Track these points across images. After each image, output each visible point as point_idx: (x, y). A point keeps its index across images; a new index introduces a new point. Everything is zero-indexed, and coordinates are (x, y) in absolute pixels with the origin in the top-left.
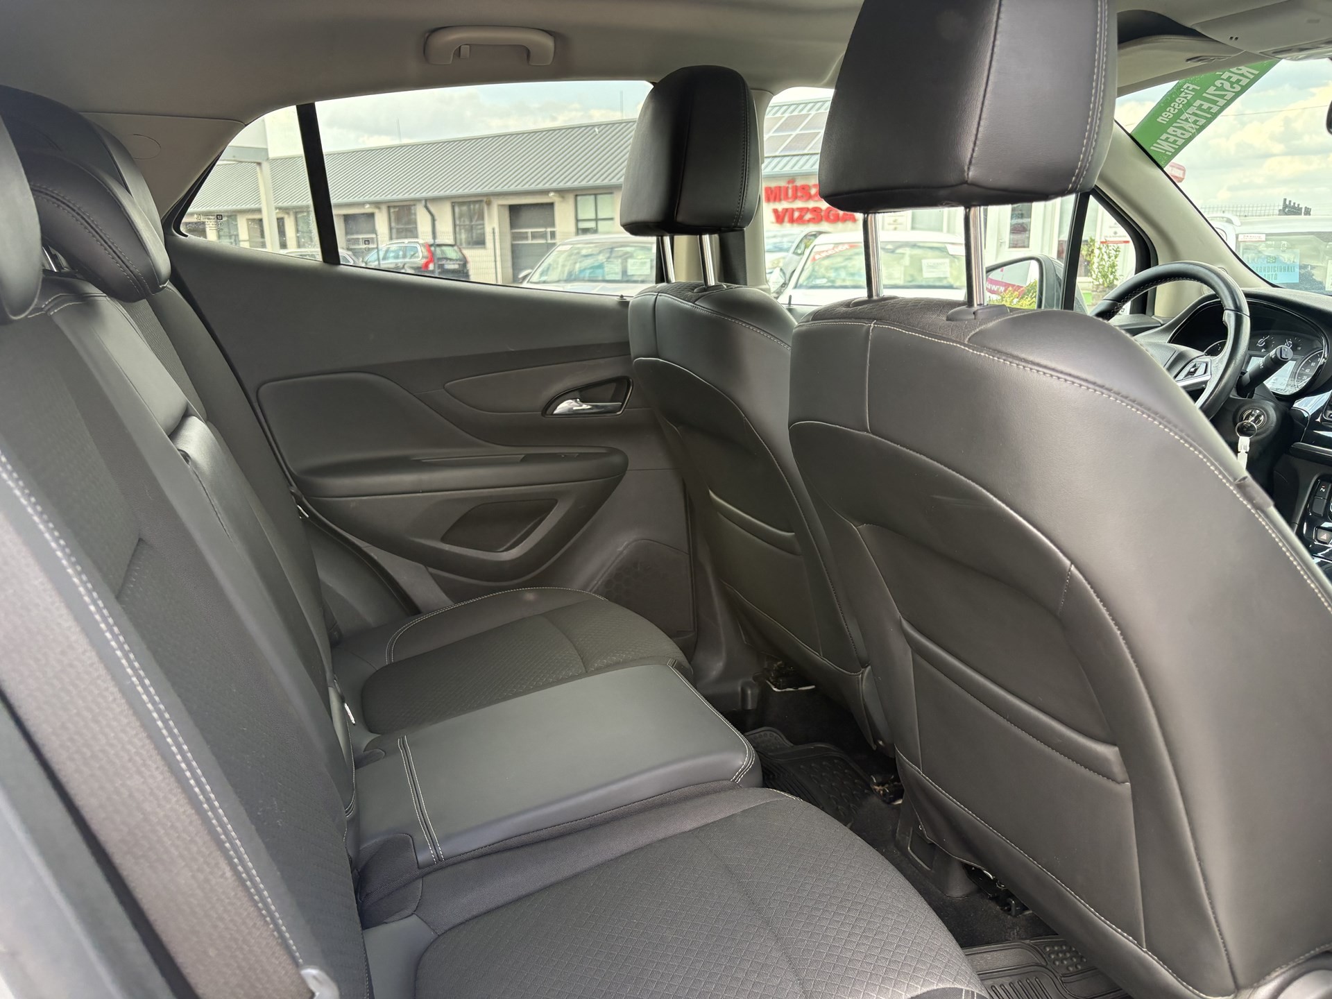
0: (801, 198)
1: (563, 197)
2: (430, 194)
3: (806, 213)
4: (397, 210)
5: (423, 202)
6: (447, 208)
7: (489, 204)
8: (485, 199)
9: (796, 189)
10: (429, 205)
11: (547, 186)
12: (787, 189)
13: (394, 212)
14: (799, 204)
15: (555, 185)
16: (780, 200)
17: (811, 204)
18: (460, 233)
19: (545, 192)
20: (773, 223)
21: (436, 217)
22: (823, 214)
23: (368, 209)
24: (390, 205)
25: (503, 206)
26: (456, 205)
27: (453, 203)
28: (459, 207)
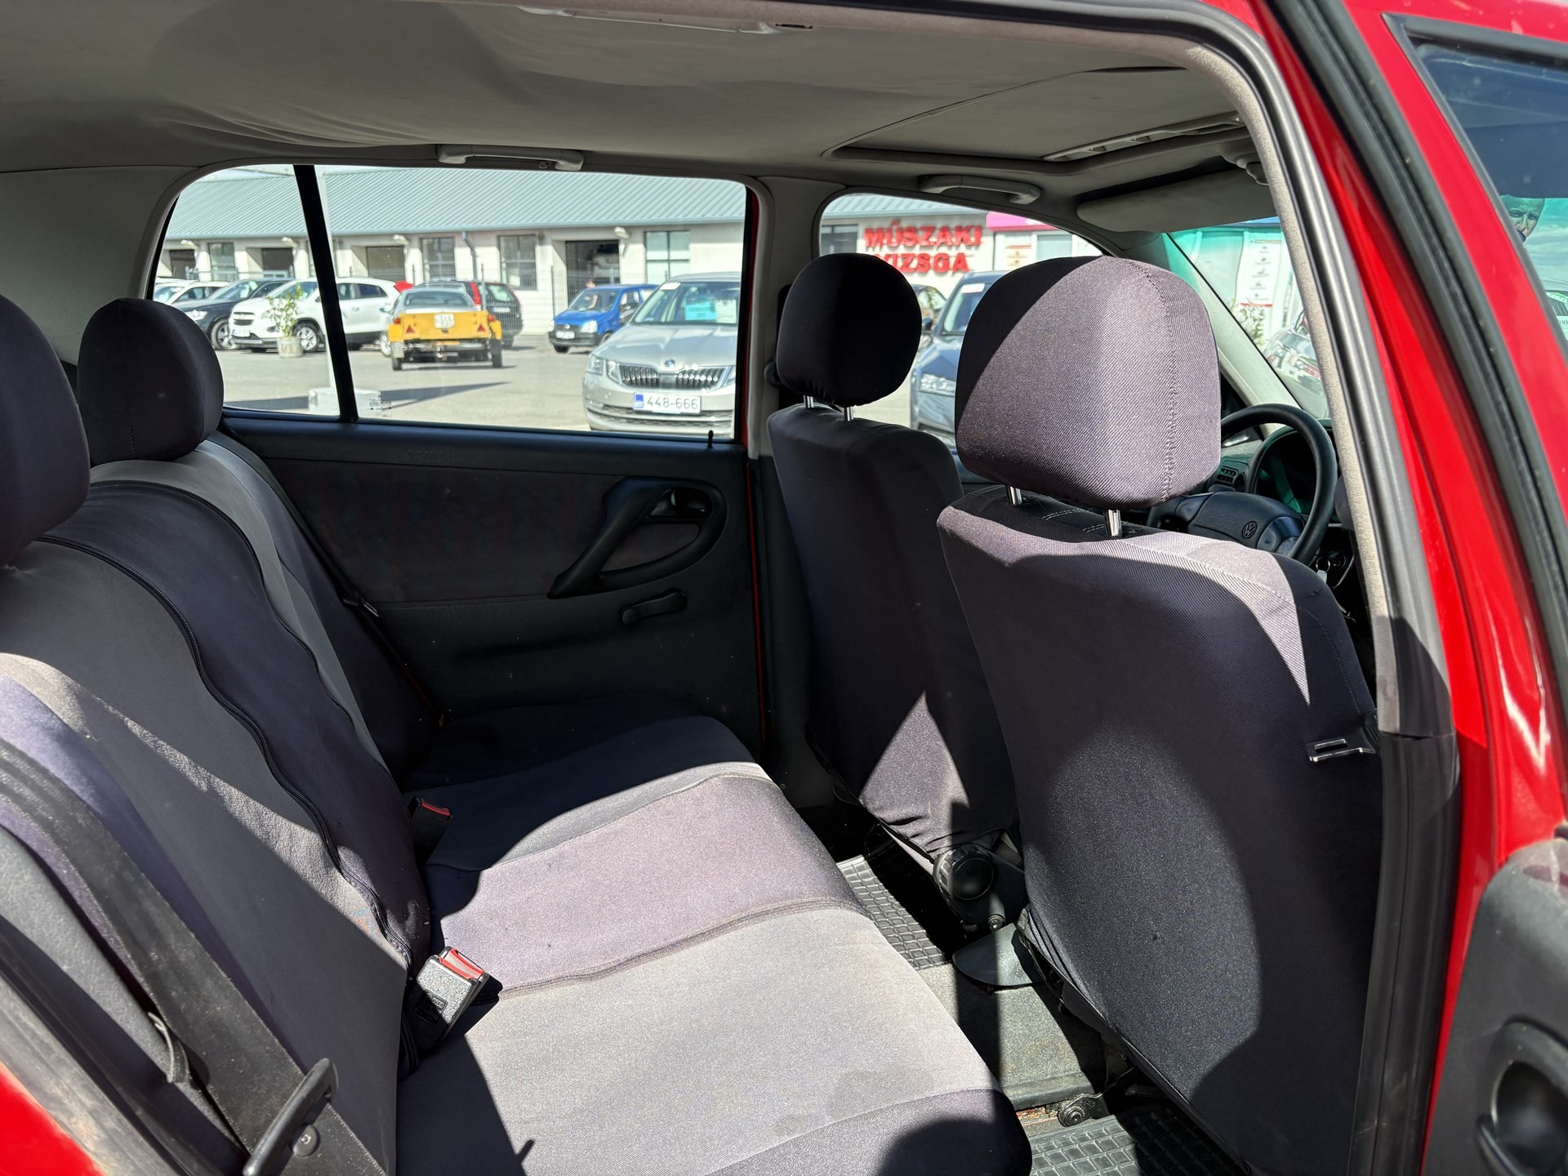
1: (630, 234)
2: (471, 226)
3: (912, 260)
4: (432, 241)
5: (464, 235)
6: (491, 241)
7: (542, 240)
8: (537, 233)
9: (900, 232)
10: (470, 239)
11: (611, 221)
12: (890, 230)
13: (429, 245)
14: (901, 250)
15: (620, 219)
16: (882, 244)
17: (917, 251)
18: (507, 272)
19: (611, 228)
21: (479, 254)
22: (932, 261)
23: (399, 240)
24: (422, 236)
25: (559, 241)
26: (502, 239)
27: (499, 237)
28: (506, 241)
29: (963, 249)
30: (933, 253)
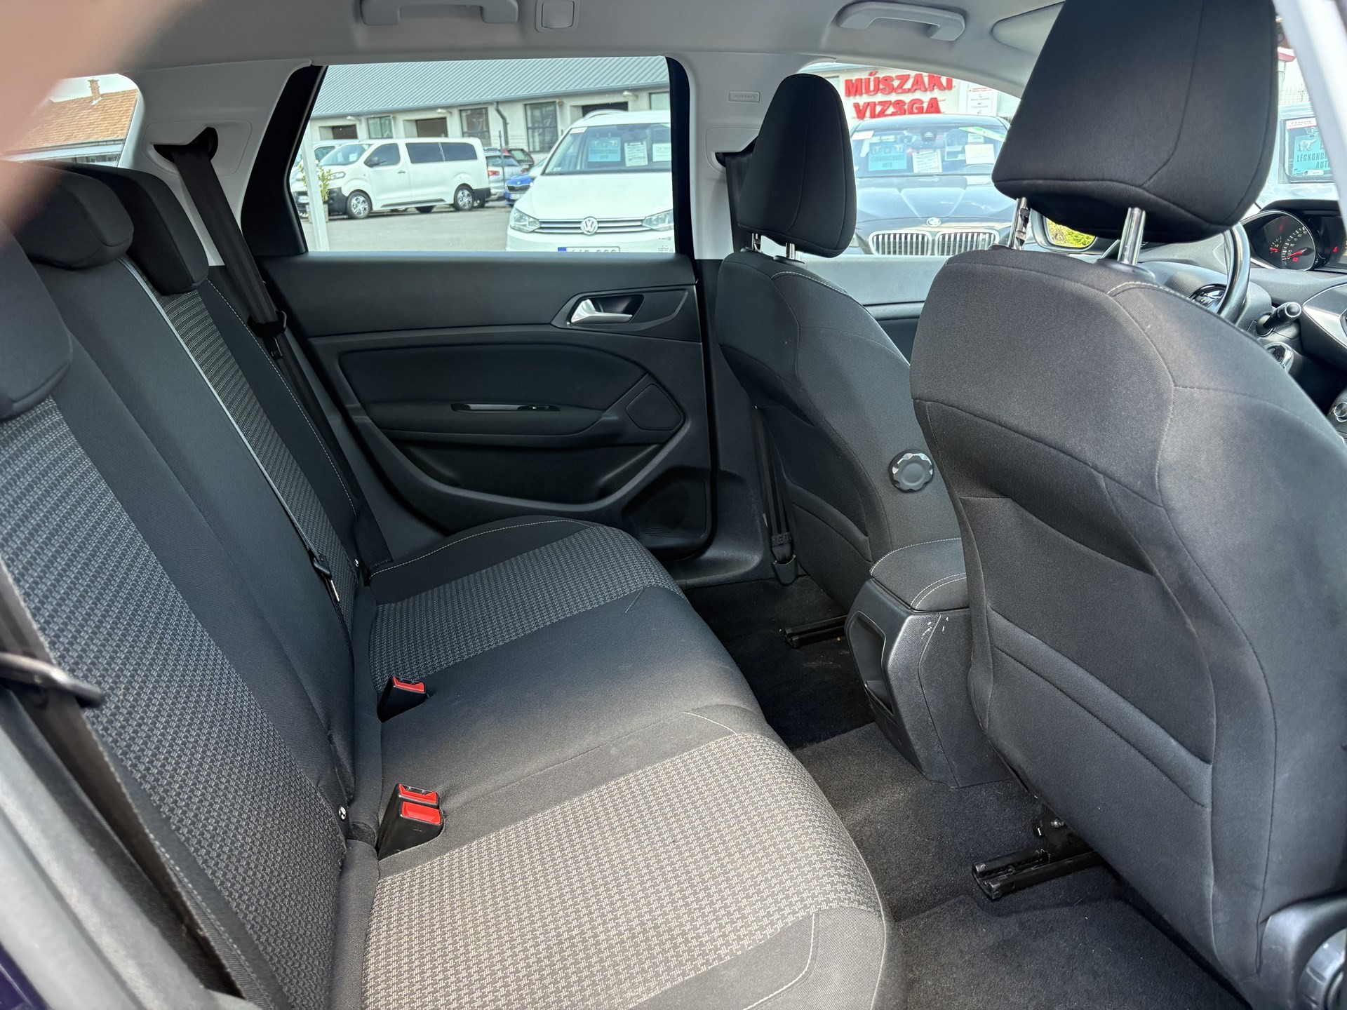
0: (883, 91)
1: (637, 96)
2: (501, 97)
3: (888, 107)
4: (469, 112)
5: (495, 104)
6: (519, 109)
7: (561, 105)
8: (557, 101)
9: (878, 81)
10: (501, 108)
11: (620, 85)
12: (868, 81)
13: (467, 116)
14: (880, 97)
15: (628, 84)
16: (861, 94)
17: (893, 97)
18: (533, 137)
19: (619, 91)
20: (854, 118)
21: (508, 121)
22: (906, 107)
23: (439, 113)
24: (462, 108)
25: (575, 106)
26: (528, 107)
27: (525, 105)
28: (532, 109)
29: (936, 94)
30: (907, 98)
